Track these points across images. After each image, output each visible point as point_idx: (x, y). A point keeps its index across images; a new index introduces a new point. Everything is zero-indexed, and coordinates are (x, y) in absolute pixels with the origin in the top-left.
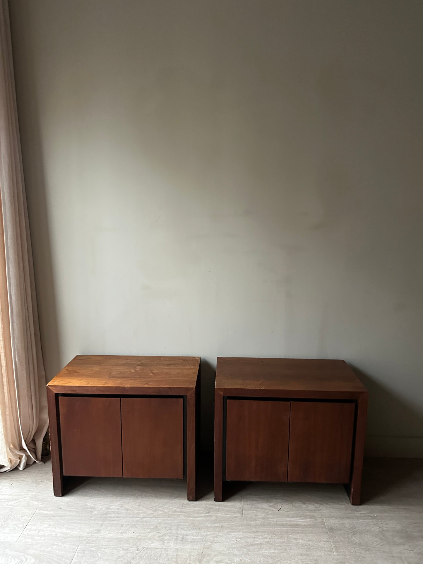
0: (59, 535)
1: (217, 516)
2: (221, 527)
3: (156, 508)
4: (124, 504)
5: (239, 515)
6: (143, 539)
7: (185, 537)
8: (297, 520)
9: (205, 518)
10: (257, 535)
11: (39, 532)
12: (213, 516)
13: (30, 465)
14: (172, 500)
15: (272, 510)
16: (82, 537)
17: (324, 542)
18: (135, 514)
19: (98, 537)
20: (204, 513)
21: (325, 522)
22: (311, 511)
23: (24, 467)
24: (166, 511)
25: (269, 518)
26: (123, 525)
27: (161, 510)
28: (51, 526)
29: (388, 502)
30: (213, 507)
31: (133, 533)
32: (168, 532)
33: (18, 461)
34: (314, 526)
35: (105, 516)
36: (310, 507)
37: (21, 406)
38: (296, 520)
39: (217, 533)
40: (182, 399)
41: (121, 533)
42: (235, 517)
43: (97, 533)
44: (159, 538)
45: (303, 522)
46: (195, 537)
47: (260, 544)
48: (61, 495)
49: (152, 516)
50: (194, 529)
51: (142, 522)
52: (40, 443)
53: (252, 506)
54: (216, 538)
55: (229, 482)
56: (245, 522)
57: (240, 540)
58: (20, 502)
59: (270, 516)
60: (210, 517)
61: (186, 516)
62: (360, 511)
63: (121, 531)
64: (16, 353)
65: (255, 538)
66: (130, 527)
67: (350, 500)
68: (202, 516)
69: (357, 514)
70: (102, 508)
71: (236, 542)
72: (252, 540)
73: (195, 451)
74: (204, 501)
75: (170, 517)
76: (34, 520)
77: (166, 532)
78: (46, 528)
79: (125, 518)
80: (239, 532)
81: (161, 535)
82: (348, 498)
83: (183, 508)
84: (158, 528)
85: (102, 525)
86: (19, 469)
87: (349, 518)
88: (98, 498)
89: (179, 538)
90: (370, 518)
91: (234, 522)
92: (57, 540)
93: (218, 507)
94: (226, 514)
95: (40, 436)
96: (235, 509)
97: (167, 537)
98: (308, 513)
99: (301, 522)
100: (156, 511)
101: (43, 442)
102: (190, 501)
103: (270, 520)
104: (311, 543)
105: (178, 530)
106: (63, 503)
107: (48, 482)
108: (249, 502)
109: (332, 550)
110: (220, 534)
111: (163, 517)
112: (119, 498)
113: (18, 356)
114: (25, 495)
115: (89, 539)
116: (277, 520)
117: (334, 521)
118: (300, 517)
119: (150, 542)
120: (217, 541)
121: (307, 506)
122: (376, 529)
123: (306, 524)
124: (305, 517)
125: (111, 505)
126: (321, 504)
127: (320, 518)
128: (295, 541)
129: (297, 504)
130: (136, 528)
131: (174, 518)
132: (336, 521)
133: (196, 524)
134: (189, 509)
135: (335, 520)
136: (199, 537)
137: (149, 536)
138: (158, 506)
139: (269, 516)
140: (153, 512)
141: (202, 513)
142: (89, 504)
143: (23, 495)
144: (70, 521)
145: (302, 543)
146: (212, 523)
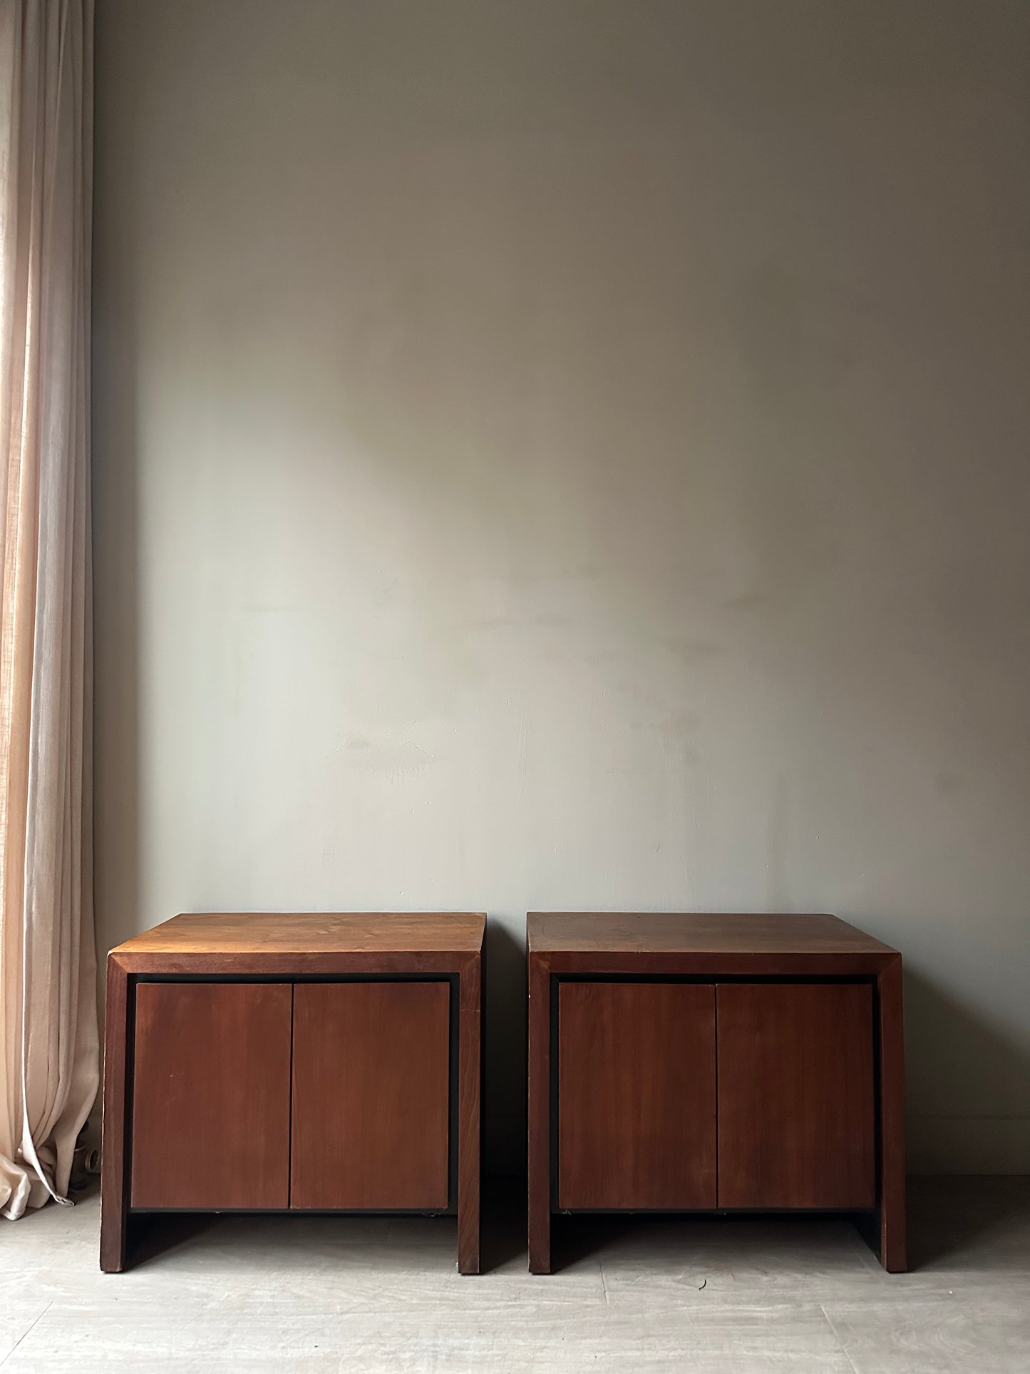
0: (111, 1356)
1: (538, 1306)
2: (552, 1329)
3: (376, 1292)
4: (289, 1285)
5: (597, 1302)
6: (343, 1360)
7: (456, 1352)
8: (752, 1307)
9: (508, 1310)
10: (648, 1344)
11: (56, 1352)
12: (528, 1305)
13: (36, 1210)
14: (418, 1274)
15: (683, 1289)
16: (177, 1359)
17: (828, 1354)
18: (320, 1306)
19: (218, 1359)
20: (502, 1300)
21: (823, 1310)
22: (784, 1287)
23: (19, 1211)
24: (403, 1298)
25: (676, 1306)
26: (288, 1330)
27: (390, 1296)
28: (90, 1338)
29: (980, 1263)
30: (526, 1286)
31: (316, 1347)
32: (409, 1342)
33: (7, 1190)
34: (795, 1319)
35: (238, 1312)
36: (779, 1280)
37: (31, 1034)
38: (748, 1309)
39: (541, 1343)
40: (448, 983)
41: (283, 1348)
42: (587, 1306)
43: (217, 1348)
44: (386, 1356)
45: (765, 1312)
46: (485, 1352)
47: (659, 1362)
48: (118, 1270)
49: (367, 1309)
50: (481, 1332)
51: (339, 1323)
52: (67, 1148)
53: (629, 1282)
54: (541, 1352)
55: (567, 1215)
56: (614, 1317)
57: (603, 1354)
58: (6, 1287)
59: (679, 1302)
60: (521, 1308)
61: (457, 1307)
62: (910, 1285)
63: (283, 1345)
64: (35, 890)
65: (643, 1349)
66: (308, 1335)
67: (880, 1262)
68: (498, 1305)
69: (905, 1291)
70: (229, 1296)
71: (595, 1361)
72: (638, 1353)
73: (478, 1127)
74: (501, 1274)
75: (413, 1311)
76: (44, 1326)
77: (405, 1343)
78: (76, 1342)
79: (292, 1315)
80: (601, 1337)
81: (393, 1349)
82: (876, 1258)
83: (448, 1289)
84: (383, 1335)
85: (229, 1333)
86: (6, 1218)
87: (885, 1299)
88: (218, 1275)
89: (442, 1355)
90: (938, 1297)
91: (584, 1317)
92: (106, 1367)
93: (541, 1287)
94: (564, 1301)
95: (71, 1130)
96: (585, 1290)
97: (407, 1355)
98: (777, 1292)
99: (761, 1312)
100: (375, 1297)
101: (76, 1148)
102: (464, 1274)
103: (679, 1309)
104: (791, 1355)
105: (437, 1337)
106: (125, 1288)
107: (83, 1242)
108: (620, 1275)
109: (850, 1369)
110: (552, 1343)
111: (394, 1311)
112: (276, 1273)
113: (38, 899)
114: (20, 1272)
115: (195, 1362)
116: (697, 1310)
117: (847, 1307)
118: (758, 1302)
119: (363, 1367)
120: (543, 1360)
121: (771, 1279)
122: (959, 1321)
123: (776, 1315)
124: (770, 1301)
125: (256, 1289)
126: (807, 1273)
127: (811, 1301)
128: (751, 1354)
129: (745, 1275)
130: (323, 1336)
131: (424, 1312)
132: (853, 1307)
133: (486, 1323)
134: (464, 1291)
135: (849, 1306)
136: (495, 1352)
137: (360, 1352)
138: (380, 1287)
139: (675, 1302)
140: (366, 1302)
141: (498, 1300)
142: (194, 1288)
143: (17, 1272)
144: (143, 1326)
145: (768, 1357)
146: (527, 1321)
